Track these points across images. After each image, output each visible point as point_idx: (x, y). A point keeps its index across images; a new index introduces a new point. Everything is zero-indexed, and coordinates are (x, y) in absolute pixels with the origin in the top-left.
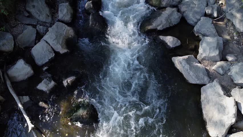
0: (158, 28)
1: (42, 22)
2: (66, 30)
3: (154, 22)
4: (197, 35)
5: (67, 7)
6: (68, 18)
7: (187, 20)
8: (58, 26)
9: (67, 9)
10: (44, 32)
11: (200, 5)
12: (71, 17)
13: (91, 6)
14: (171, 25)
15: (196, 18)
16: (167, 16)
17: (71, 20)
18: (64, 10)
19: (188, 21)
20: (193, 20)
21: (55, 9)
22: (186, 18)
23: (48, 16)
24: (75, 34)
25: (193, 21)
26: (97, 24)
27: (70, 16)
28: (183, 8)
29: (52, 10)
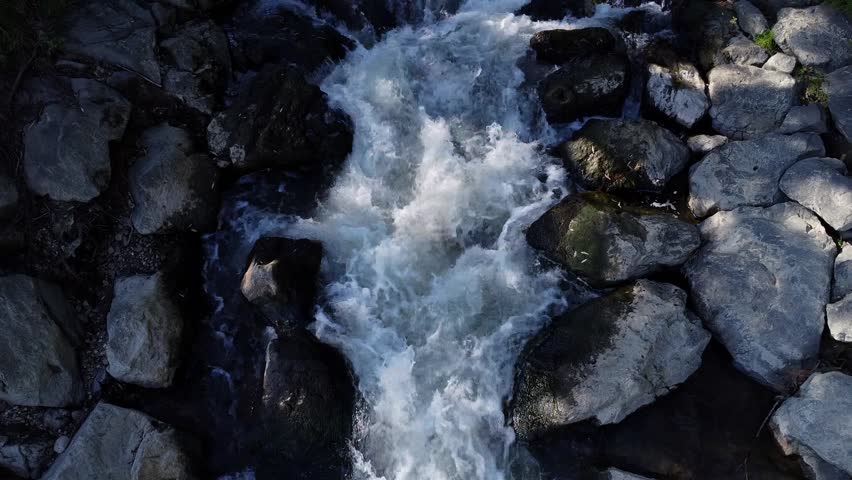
0: (599, 417)
1: (20, 407)
2: (142, 460)
3: (578, 383)
4: (788, 450)
5: (148, 315)
6: (153, 372)
7: (733, 353)
8: (101, 435)
9: (149, 323)
10: (31, 465)
11: (800, 287)
12: (170, 364)
13: (268, 286)
14: (662, 392)
15: (781, 355)
16: (645, 353)
17: (172, 376)
18: (132, 335)
19: (739, 359)
20: (763, 358)
21: (94, 302)
22: (729, 345)
23: (55, 370)
24: (187, 470)
25: (765, 364)
26: (300, 402)
27: (166, 358)
28: (713, 291)
29: (84, 309)
